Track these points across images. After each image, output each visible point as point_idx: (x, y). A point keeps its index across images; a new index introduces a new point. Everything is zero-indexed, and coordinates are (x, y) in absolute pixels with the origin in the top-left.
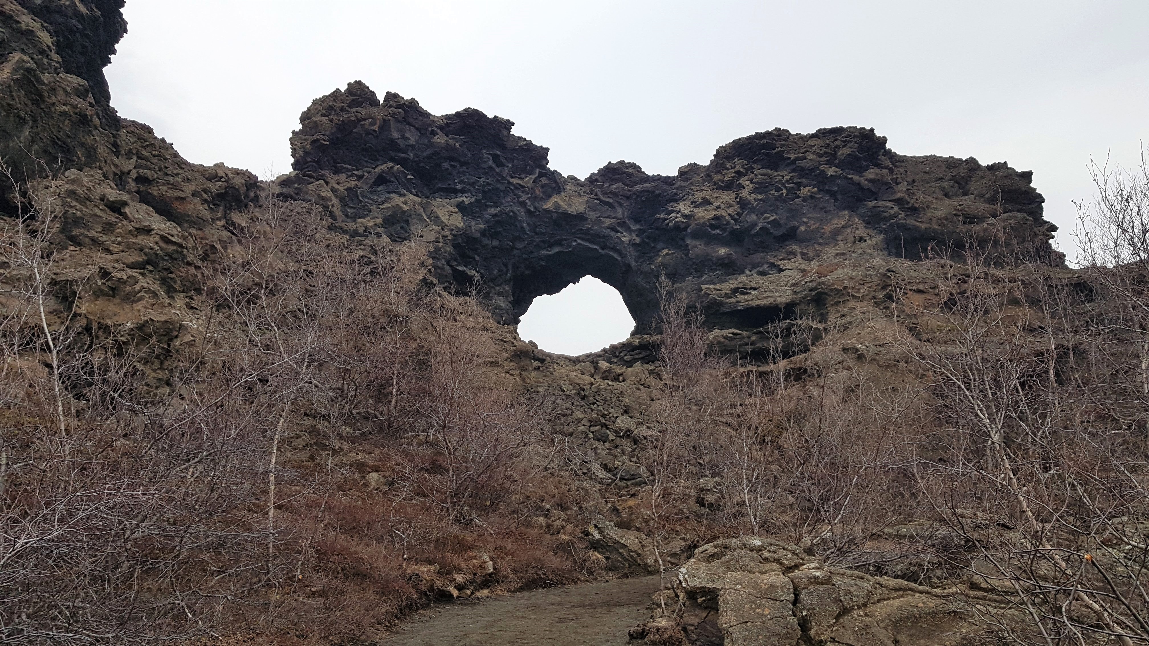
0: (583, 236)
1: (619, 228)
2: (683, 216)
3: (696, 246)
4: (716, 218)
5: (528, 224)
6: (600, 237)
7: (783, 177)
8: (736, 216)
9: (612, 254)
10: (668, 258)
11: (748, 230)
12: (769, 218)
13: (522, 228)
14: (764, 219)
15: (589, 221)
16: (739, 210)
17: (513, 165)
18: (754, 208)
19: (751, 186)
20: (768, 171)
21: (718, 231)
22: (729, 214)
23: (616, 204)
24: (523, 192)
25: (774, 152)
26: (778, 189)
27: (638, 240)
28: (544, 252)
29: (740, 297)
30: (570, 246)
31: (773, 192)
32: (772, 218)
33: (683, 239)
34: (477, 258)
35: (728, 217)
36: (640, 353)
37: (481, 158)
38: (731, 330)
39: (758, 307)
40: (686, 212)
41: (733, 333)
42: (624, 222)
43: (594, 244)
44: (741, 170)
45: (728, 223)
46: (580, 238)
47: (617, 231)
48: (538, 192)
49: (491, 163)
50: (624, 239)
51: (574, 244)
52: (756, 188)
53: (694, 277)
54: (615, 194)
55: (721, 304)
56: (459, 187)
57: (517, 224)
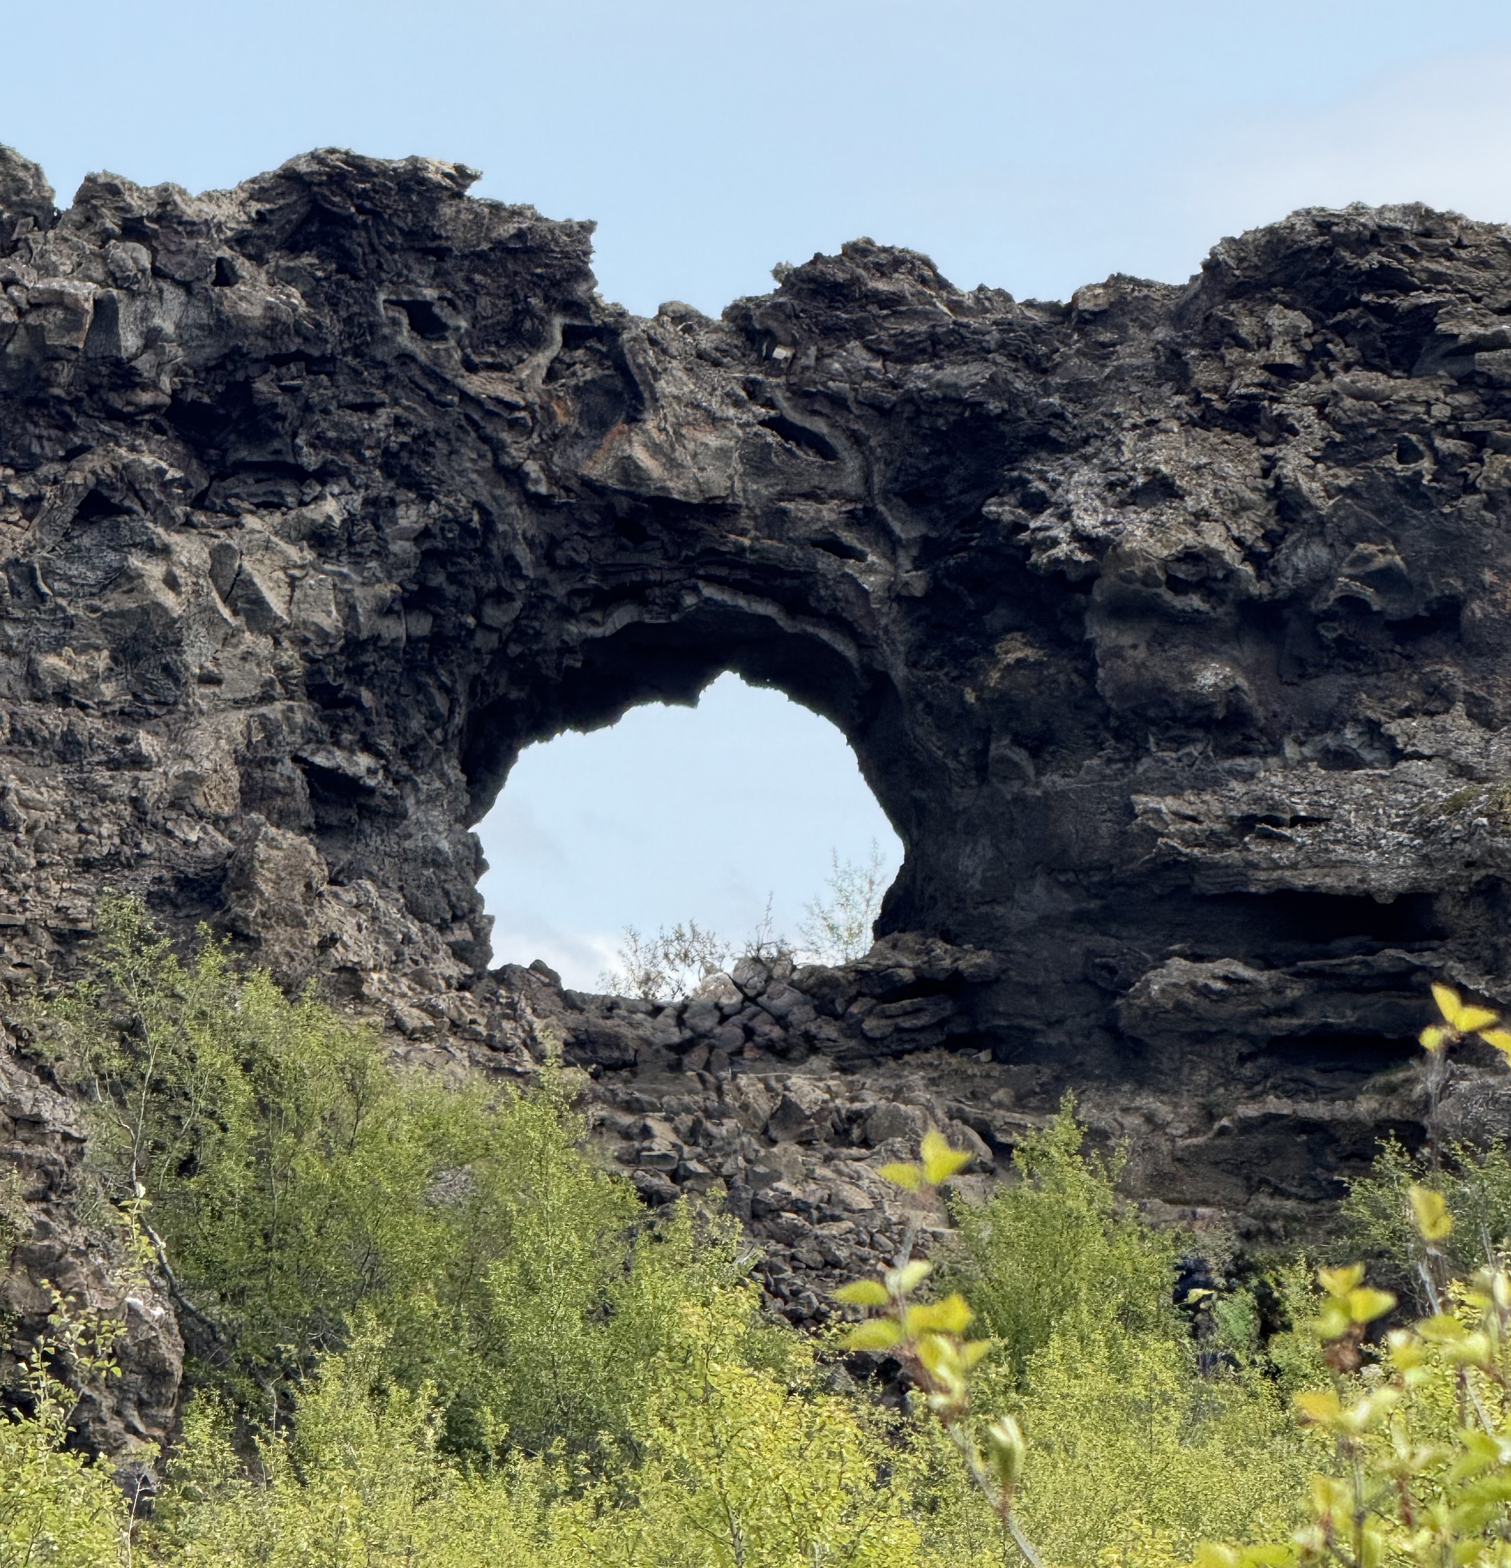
0: (723, 572)
1: (848, 537)
2: (1080, 537)
3: (1117, 653)
4: (1190, 556)
5: (531, 543)
6: (783, 574)
7: (1428, 404)
8: (1263, 547)
9: (825, 635)
10: (1021, 676)
11: (1297, 598)
12: (1366, 559)
13: (511, 557)
14: (1352, 564)
15: (744, 521)
16: (1272, 524)
17: (474, 321)
18: (1321, 521)
19: (1319, 428)
20: (1379, 382)
21: (1195, 601)
22: (1238, 541)
23: (839, 442)
24: (514, 424)
25: (1403, 302)
26: (1407, 453)
27: (918, 588)
28: (574, 629)
29: (1258, 849)
30: (676, 605)
31: (1391, 461)
32: (1381, 561)
33: (1077, 618)
34: (366, 697)
35: (1231, 555)
36: (916, 1012)
37: (373, 328)
38: (1222, 967)
39: (1312, 895)
40: (1088, 522)
41: (1226, 979)
42: (870, 512)
43: (765, 598)
44: (1291, 360)
45: (1231, 574)
46: (710, 580)
47: (844, 552)
48: (562, 419)
49: (405, 339)
50: (869, 582)
51: (690, 600)
52: (1332, 445)
53: (1109, 761)
54: (837, 401)
55: (1193, 865)
56: (311, 459)
57: (493, 547)
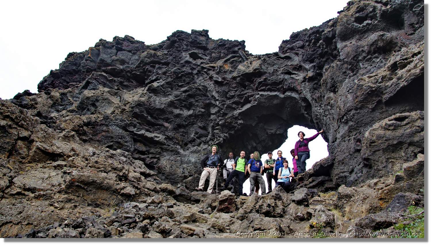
0: (263, 88)
3: (346, 47)
5: (218, 92)
6: (277, 83)
13: (213, 96)
27: (311, 75)
28: (236, 112)
30: (255, 99)
33: (335, 47)
42: (301, 66)
43: (275, 91)
46: (261, 90)
47: (292, 74)
48: (227, 68)
49: (188, 59)
50: (298, 78)
51: (258, 97)
57: (208, 94)
